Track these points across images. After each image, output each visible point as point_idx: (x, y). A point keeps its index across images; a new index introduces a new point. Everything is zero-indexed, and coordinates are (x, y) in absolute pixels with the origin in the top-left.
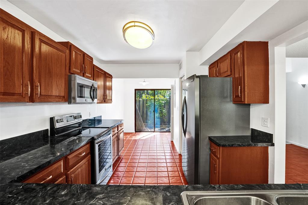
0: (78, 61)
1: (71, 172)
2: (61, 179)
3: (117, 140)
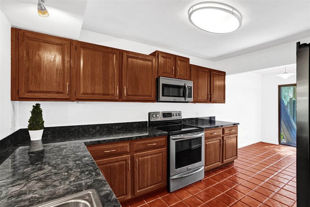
0: (167, 65)
1: (137, 155)
2: (126, 156)
3: (220, 145)
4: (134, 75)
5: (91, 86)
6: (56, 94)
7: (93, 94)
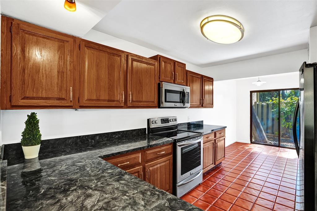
0: (167, 70)
1: (148, 165)
2: (138, 167)
3: (213, 148)
4: (139, 79)
5: (96, 92)
6: (58, 101)
7: (98, 100)
